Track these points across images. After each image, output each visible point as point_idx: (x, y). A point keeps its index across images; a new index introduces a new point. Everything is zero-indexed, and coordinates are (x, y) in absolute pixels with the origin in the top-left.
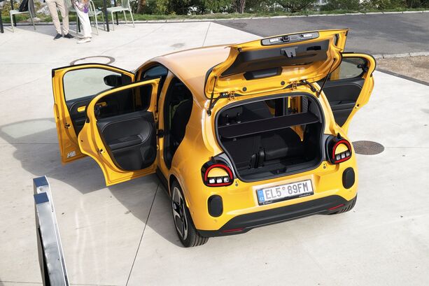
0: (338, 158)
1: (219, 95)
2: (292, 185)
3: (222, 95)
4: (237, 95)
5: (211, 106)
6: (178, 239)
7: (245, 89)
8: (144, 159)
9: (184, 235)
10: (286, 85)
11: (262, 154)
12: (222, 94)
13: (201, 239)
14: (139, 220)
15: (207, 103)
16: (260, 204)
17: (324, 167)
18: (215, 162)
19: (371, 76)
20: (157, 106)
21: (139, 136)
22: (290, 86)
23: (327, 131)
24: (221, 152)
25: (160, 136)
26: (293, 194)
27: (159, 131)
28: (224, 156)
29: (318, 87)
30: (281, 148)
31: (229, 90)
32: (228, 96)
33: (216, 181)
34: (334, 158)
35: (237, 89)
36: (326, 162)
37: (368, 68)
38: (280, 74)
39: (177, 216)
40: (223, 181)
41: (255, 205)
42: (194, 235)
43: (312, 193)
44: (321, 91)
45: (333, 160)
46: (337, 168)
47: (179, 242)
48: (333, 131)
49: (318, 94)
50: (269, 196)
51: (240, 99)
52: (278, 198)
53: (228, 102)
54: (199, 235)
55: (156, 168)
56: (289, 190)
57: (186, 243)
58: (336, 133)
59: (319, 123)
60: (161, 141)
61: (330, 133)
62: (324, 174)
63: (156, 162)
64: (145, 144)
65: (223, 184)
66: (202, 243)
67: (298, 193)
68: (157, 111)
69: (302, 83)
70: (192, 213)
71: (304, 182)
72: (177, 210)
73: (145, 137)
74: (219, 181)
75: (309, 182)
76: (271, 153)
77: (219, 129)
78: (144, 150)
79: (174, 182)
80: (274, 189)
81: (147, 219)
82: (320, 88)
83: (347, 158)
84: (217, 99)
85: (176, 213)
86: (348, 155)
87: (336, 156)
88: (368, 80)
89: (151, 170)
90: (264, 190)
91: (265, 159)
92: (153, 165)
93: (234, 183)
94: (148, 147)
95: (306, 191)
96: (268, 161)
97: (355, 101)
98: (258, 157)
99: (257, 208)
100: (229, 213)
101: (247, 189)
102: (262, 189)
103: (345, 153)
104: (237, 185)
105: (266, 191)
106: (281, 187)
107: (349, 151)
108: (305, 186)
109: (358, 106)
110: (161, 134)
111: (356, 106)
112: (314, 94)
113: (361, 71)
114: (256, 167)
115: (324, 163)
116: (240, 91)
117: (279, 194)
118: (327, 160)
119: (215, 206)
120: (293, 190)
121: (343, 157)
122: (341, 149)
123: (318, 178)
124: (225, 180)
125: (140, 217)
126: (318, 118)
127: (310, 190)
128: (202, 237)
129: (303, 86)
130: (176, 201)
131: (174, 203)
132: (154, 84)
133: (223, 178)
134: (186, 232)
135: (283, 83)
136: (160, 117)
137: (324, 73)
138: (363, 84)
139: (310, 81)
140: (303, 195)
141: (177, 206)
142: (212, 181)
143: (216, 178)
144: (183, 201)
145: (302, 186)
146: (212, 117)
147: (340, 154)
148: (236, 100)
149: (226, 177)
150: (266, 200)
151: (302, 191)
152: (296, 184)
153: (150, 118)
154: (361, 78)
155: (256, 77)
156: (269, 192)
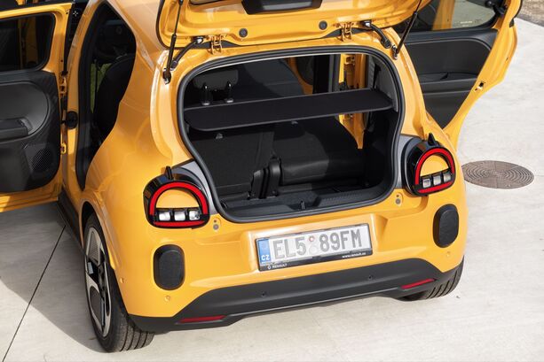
0: (426, 184)
1: (189, 41)
2: (329, 233)
3: (195, 43)
4: (227, 44)
5: (172, 63)
6: (92, 335)
7: (243, 33)
8: (32, 169)
9: (103, 327)
10: (330, 29)
11: (276, 170)
12: (194, 38)
13: (137, 334)
14: (16, 295)
15: (163, 58)
16: (261, 269)
17: (398, 201)
18: (173, 179)
19: (512, 24)
20: (65, 60)
21: (23, 121)
22: (339, 33)
23: (407, 127)
24: (187, 158)
25: (70, 124)
26: (331, 252)
27: (68, 114)
28: (193, 167)
29: (395, 38)
30: (314, 159)
31: (210, 32)
32: (208, 45)
33: (172, 217)
34: (417, 182)
35: (226, 30)
36: (401, 191)
37: (505, 9)
38: (319, 6)
39: (92, 288)
40: (187, 217)
41: (250, 271)
42: (123, 327)
43: (369, 253)
44: (400, 46)
45: (415, 186)
46: (424, 204)
47: (95, 341)
48: (420, 129)
49: (396, 52)
50: (280, 253)
51: (234, 52)
52: (298, 257)
53: (207, 57)
54: (134, 328)
55: (59, 191)
56: (322, 242)
57: (107, 344)
58: (427, 133)
59: (392, 110)
60: (72, 134)
61: (415, 133)
62: (396, 214)
63: (58, 178)
64: (34, 139)
65: (187, 224)
66: (141, 344)
67: (340, 250)
68: (65, 73)
69: (363, 27)
70: (120, 281)
71: (355, 229)
72: (95, 277)
73: (35, 123)
74: (180, 217)
75: (364, 229)
76: (293, 169)
77: (185, 113)
78: (32, 152)
79: (91, 218)
80: (292, 240)
81: (32, 294)
82: (399, 40)
83: (444, 186)
84: (183, 50)
85: (91, 283)
86: (447, 178)
87: (421, 179)
88: (504, 32)
89: (49, 193)
90: (271, 241)
91: (281, 181)
92: (51, 184)
93: (211, 223)
94: (43, 146)
95: (358, 248)
96: (288, 184)
97: (476, 74)
98: (267, 176)
99: (254, 276)
100: (197, 283)
101: (238, 237)
102: (266, 239)
103: (441, 174)
104: (216, 227)
105: (275, 243)
106: (307, 236)
107: (451, 170)
108: (355, 236)
109: (481, 85)
110: (71, 121)
111: (477, 85)
112: (387, 52)
113: (491, 13)
114: (262, 196)
115: (398, 192)
116: (233, 36)
117: (301, 249)
118: (404, 185)
119: (169, 268)
120: (331, 244)
121: (437, 181)
122: (432, 165)
123: (383, 222)
124: (193, 215)
125: (19, 289)
126: (390, 101)
127: (366, 246)
128: (141, 332)
129: (364, 34)
130: (93, 257)
131: (90, 261)
132: (58, 13)
133: (187, 211)
134: (108, 319)
135: (323, 25)
136: (72, 85)
137: (409, 8)
138: (493, 40)
139: (379, 25)
140: (350, 254)
141: (95, 267)
142: (164, 217)
143: (173, 211)
144: (105, 257)
145: (349, 236)
146: (174, 85)
147: (431, 177)
148: (224, 53)
149: (194, 209)
150: (274, 260)
151: (349, 247)
152: (338, 232)
153: (49, 86)
154: (490, 27)
155: (267, 7)
156: (282, 245)
